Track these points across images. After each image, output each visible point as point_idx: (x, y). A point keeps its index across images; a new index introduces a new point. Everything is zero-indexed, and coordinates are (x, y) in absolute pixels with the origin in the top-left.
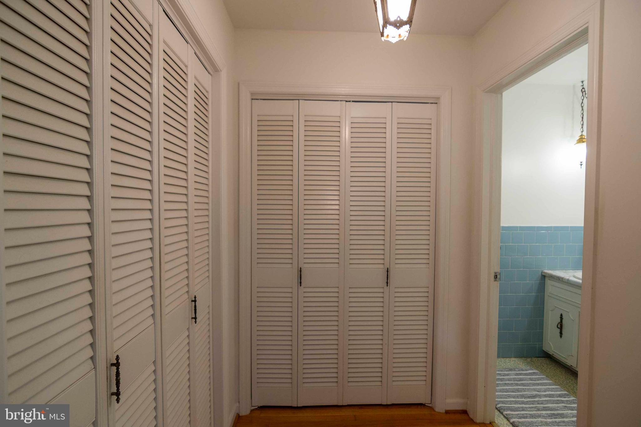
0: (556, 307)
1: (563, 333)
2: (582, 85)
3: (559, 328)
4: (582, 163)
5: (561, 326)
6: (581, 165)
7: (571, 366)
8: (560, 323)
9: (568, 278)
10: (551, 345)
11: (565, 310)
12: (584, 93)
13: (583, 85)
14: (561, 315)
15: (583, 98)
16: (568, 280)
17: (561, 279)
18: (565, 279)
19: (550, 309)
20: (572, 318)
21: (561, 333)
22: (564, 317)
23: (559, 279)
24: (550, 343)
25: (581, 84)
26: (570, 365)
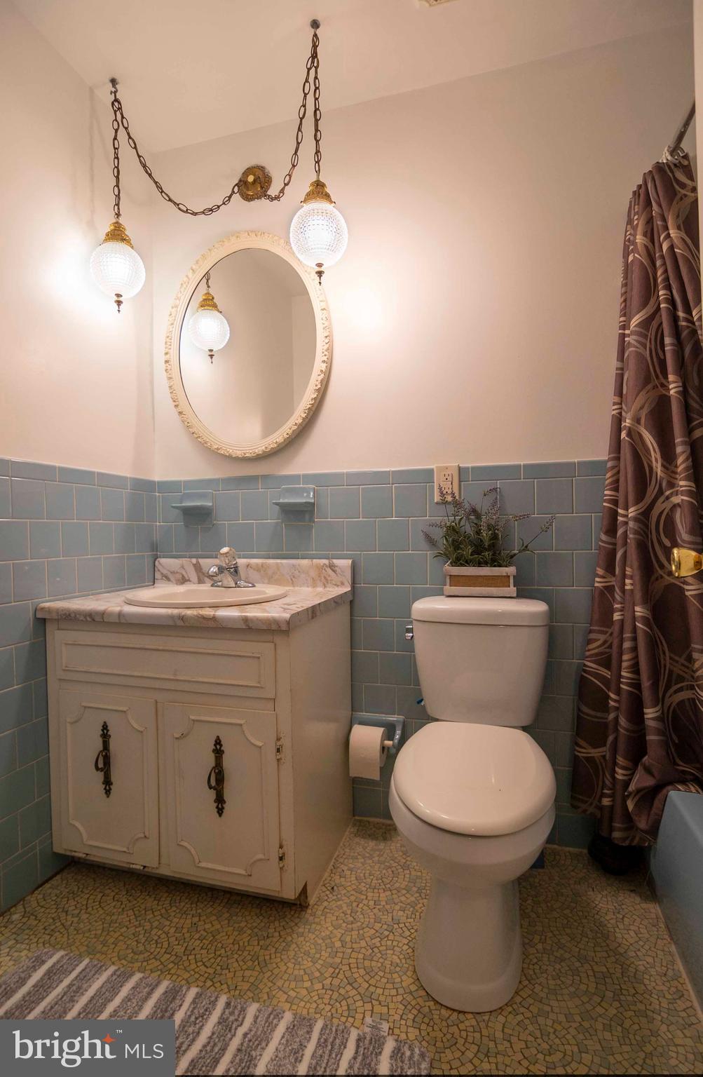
0: (85, 707)
1: (113, 779)
2: (113, 90)
3: (102, 770)
4: (121, 299)
5: (104, 763)
6: (119, 303)
7: (145, 867)
8: (101, 751)
9: (117, 609)
10: (81, 828)
11: (110, 707)
12: (118, 113)
13: (115, 92)
14: (105, 727)
15: (116, 127)
16: (120, 614)
17: (97, 619)
18: (111, 614)
19: (68, 720)
20: (136, 726)
21: (107, 782)
22: (112, 731)
23: (94, 620)
24: (77, 824)
25: (110, 87)
26: (142, 868)
